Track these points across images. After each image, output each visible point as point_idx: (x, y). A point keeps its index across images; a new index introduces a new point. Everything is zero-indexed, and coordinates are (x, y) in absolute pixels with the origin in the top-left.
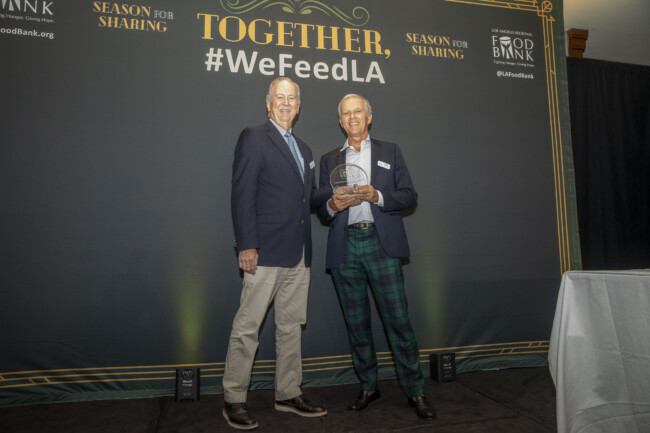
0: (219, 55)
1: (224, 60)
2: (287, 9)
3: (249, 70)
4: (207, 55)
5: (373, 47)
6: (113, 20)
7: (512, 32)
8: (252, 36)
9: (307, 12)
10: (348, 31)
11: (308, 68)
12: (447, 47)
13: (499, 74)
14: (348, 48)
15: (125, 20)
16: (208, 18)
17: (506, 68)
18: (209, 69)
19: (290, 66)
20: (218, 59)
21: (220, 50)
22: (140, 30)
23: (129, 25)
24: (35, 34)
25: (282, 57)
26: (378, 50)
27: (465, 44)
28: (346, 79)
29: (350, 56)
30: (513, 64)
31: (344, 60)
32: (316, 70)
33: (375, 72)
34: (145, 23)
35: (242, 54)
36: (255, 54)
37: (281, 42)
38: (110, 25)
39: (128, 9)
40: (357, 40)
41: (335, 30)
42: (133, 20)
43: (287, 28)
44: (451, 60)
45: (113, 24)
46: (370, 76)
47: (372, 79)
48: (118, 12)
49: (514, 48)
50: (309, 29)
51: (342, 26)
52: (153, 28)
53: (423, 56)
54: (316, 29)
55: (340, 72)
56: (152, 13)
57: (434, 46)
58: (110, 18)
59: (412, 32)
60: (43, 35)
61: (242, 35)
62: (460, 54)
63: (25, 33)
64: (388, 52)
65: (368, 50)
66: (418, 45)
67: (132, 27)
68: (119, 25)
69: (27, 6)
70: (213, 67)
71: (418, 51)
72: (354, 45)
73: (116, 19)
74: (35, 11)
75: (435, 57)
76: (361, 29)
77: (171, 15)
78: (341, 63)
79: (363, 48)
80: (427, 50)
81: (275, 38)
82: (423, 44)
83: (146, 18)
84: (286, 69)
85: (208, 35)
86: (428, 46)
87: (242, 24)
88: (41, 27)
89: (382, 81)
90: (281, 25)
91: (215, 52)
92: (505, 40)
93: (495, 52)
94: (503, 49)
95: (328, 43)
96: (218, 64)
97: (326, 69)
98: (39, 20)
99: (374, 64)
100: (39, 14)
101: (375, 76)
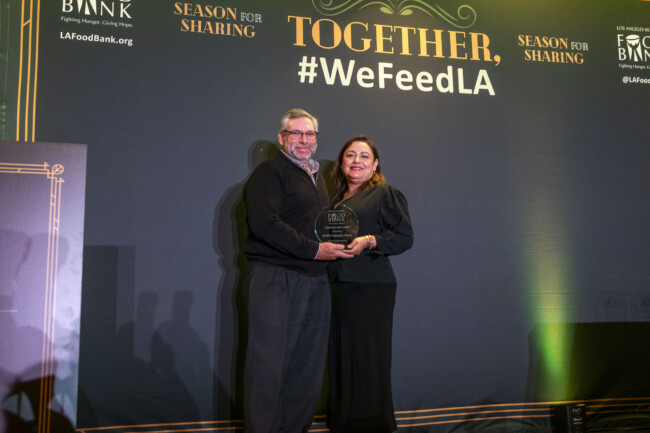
0: (313, 65)
1: (319, 70)
2: (386, 10)
3: (346, 82)
4: (300, 64)
5: (481, 52)
6: (196, 23)
7: (641, 29)
8: (349, 42)
9: (407, 12)
10: (453, 35)
11: (410, 79)
12: (564, 50)
13: (626, 80)
14: (454, 55)
15: (209, 23)
16: (300, 21)
17: (632, 73)
18: (302, 80)
19: (390, 76)
20: (312, 70)
21: (313, 59)
22: (225, 36)
23: (214, 30)
24: (113, 40)
25: (382, 66)
26: (487, 57)
27: (585, 47)
28: (452, 91)
29: (456, 64)
30: (642, 67)
31: (450, 68)
32: (419, 81)
33: (483, 82)
34: (232, 27)
35: (338, 63)
36: (352, 63)
37: (380, 49)
38: (193, 30)
39: (212, 11)
40: (464, 45)
41: (438, 33)
42: (217, 24)
43: (386, 33)
44: (569, 65)
45: (196, 29)
46: (478, 86)
47: (481, 90)
48: (202, 15)
49: (643, 49)
50: (410, 32)
51: (446, 28)
52: (240, 32)
53: (537, 62)
54: (418, 32)
55: (445, 83)
56: (238, 16)
57: (550, 50)
58: (193, 22)
59: (524, 34)
60: (121, 41)
61: (337, 42)
62: (579, 58)
63: (103, 40)
64: (497, 58)
65: (475, 57)
66: (531, 48)
67: (217, 33)
68: (202, 30)
69: (104, 8)
70: (307, 78)
71: (531, 56)
72: (460, 51)
73: (200, 22)
74: (112, 14)
75: (551, 63)
76: (467, 31)
77: (258, 18)
78: (446, 73)
79: (470, 55)
80: (542, 54)
81: (374, 44)
82: (537, 48)
83: (232, 21)
84: (386, 80)
85: (300, 42)
86: (542, 50)
87: (337, 28)
88: (119, 33)
89: (492, 92)
90: (379, 28)
91: (309, 61)
92: (633, 39)
93: (621, 54)
94: (630, 50)
95: (431, 49)
96: (312, 75)
97: (430, 80)
98: (116, 25)
99: (483, 73)
100: (117, 18)
101: (483, 87)
